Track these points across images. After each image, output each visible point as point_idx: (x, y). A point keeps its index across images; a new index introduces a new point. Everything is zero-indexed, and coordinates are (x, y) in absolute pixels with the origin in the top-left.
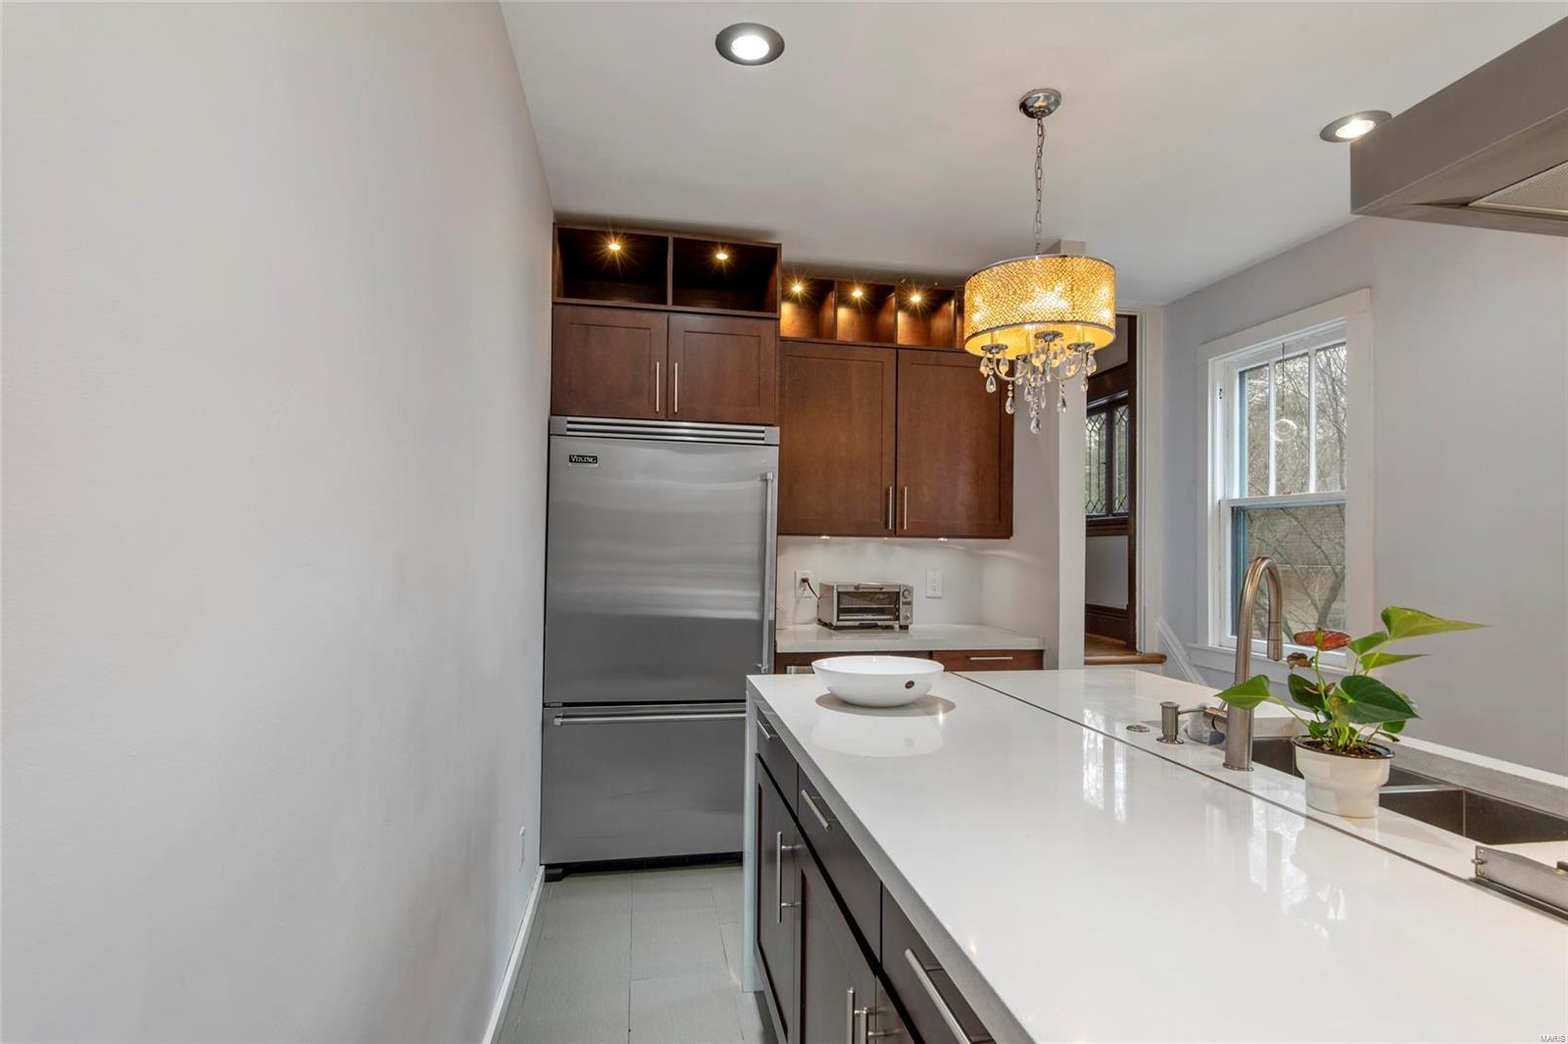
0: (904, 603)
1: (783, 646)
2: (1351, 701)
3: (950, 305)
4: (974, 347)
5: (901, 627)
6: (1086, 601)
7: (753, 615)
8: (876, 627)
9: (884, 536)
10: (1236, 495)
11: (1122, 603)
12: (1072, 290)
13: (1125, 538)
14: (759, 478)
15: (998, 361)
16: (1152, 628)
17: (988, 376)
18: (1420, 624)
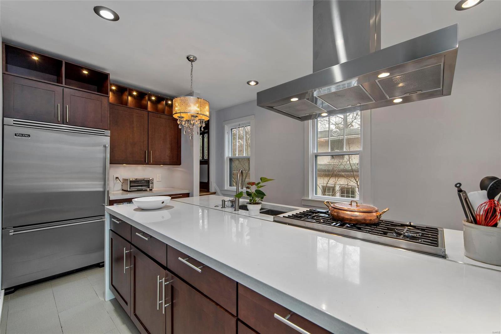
0: (151, 183)
1: (112, 198)
2: (256, 194)
3: (164, 102)
4: (175, 116)
5: (150, 190)
6: (200, 180)
7: (101, 189)
8: (142, 190)
9: (144, 164)
10: (230, 156)
11: (206, 181)
12: (200, 106)
13: (207, 166)
14: (103, 146)
15: (182, 121)
16: (213, 186)
17: (179, 124)
18: (266, 180)
